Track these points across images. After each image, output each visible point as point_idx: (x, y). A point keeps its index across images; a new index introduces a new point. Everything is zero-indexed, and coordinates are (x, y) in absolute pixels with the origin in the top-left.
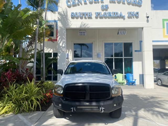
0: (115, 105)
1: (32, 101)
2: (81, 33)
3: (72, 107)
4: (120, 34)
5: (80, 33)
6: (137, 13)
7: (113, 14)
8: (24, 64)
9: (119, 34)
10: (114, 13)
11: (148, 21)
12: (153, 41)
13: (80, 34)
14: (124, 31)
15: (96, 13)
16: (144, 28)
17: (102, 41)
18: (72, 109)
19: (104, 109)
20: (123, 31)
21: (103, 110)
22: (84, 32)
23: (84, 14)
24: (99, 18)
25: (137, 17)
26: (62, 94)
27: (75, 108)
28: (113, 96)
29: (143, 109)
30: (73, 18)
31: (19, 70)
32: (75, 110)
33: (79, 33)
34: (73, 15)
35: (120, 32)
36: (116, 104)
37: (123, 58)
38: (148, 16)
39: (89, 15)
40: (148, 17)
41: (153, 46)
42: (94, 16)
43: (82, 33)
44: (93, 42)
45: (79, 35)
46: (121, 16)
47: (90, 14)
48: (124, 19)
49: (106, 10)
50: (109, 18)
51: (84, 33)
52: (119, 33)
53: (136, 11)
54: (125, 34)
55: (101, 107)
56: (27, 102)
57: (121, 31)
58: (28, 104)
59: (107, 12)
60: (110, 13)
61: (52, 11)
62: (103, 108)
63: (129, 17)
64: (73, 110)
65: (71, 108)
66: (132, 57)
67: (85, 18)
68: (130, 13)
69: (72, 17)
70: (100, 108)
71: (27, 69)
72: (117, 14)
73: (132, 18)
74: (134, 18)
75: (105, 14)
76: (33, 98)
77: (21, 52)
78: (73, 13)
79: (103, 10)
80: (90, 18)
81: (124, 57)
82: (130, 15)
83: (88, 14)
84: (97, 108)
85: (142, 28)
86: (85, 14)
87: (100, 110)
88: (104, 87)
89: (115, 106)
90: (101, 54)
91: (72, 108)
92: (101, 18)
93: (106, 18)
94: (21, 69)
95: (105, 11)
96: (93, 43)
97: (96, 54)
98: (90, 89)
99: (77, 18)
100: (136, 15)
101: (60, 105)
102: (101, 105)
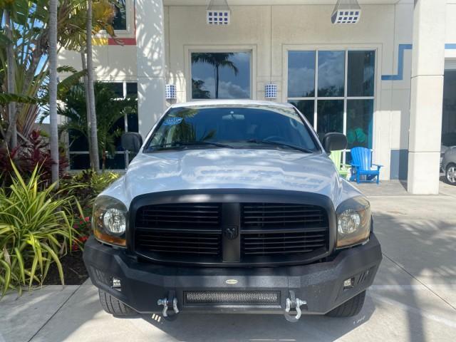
0: (348, 283)
1: (28, 251)
2: (213, 17)
3: (162, 299)
4: (340, 19)
5: (210, 14)
8: (27, 115)
9: (337, 20)
12: (448, 46)
13: (211, 19)
14: (355, 11)
17: (283, 44)
18: (162, 307)
19: (302, 307)
20: (349, 11)
21: (298, 310)
22: (223, 12)
26: (123, 236)
27: (175, 302)
28: (339, 244)
29: (426, 273)
31: (8, 137)
32: (176, 308)
33: (208, 17)
35: (341, 14)
36: (353, 279)
37: (346, 98)
41: (447, 61)
43: (218, 17)
44: (254, 48)
45: (208, 21)
51: (223, 17)
52: (338, 16)
54: (356, 18)
55: (293, 296)
56: (7, 256)
57: (344, 11)
58: (14, 262)
62: (299, 302)
64: (166, 308)
65: (160, 302)
66: (372, 95)
70: (288, 302)
71: (35, 134)
76: (32, 241)
77: (13, 75)
81: (348, 95)
84: (274, 297)
87: (287, 310)
88: (302, 208)
89: (347, 287)
90: (278, 88)
91: (165, 302)
94: (16, 132)
96: (254, 53)
97: (261, 87)
98: (243, 220)
101: (115, 281)
102: (292, 289)
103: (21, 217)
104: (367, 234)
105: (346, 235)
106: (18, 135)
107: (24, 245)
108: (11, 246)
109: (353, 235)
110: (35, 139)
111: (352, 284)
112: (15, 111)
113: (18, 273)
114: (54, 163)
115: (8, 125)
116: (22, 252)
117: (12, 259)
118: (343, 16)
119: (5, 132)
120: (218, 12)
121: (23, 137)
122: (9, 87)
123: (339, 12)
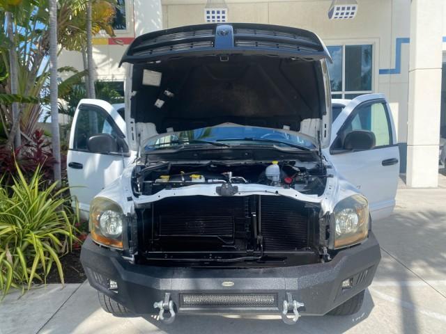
0: (346, 283)
1: (29, 251)
2: (211, 15)
3: (159, 301)
4: (337, 14)
5: (208, 12)
8: (30, 115)
9: (334, 15)
12: (445, 39)
13: (208, 17)
14: (351, 6)
18: (158, 310)
19: (299, 309)
20: (346, 6)
21: (296, 311)
22: (221, 10)
27: (171, 304)
31: (12, 137)
33: (206, 15)
35: (338, 9)
36: (351, 279)
41: (444, 54)
43: (216, 15)
51: (221, 15)
52: (335, 11)
54: (352, 13)
55: (290, 298)
57: (341, 6)
62: (297, 305)
64: (162, 311)
66: (370, 89)
70: (286, 304)
71: (38, 134)
76: (34, 238)
77: (16, 77)
87: (285, 312)
89: (346, 288)
91: (161, 305)
94: (20, 132)
101: (112, 283)
102: (289, 291)
103: (22, 217)
104: (366, 233)
105: (344, 235)
106: (22, 135)
107: (26, 244)
108: (13, 246)
109: (351, 234)
110: (38, 139)
111: (351, 284)
112: (18, 111)
113: (21, 272)
114: (56, 162)
115: (12, 125)
116: (25, 252)
117: (14, 259)
118: (340, 12)
119: (9, 132)
120: (216, 10)
121: (26, 137)
122: (12, 89)
123: (336, 7)
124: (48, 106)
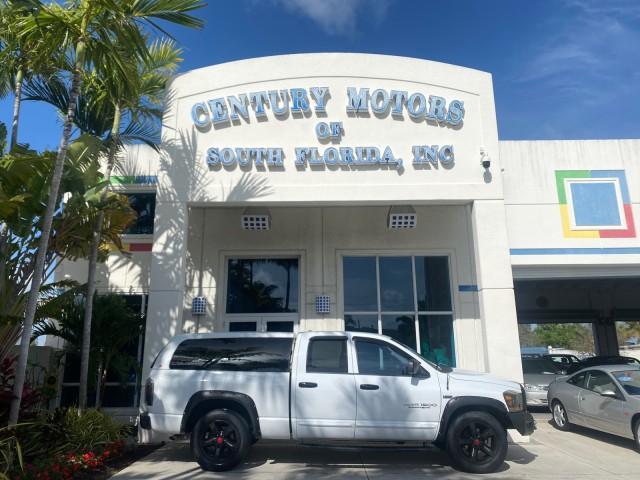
2: (249, 222)
4: (394, 223)
5: (246, 219)
6: (448, 151)
7: (360, 154)
9: (391, 225)
10: (364, 153)
11: (488, 177)
12: (513, 252)
13: (246, 224)
14: (409, 215)
15: (299, 152)
16: (476, 202)
17: (336, 249)
20: (403, 215)
22: (260, 217)
23: (253, 155)
24: (308, 169)
25: (448, 165)
30: (214, 166)
33: (244, 222)
34: (214, 156)
35: (395, 218)
37: (417, 313)
38: (485, 159)
39: (275, 159)
40: (486, 164)
41: (515, 268)
42: (290, 162)
43: (255, 222)
44: (302, 253)
45: (244, 227)
46: (387, 159)
47: (275, 153)
48: (401, 171)
49: (337, 140)
50: (345, 168)
51: (261, 222)
52: (391, 221)
53: (441, 144)
54: (412, 223)
57: (398, 215)
59: (337, 147)
60: (347, 152)
61: (152, 145)
63: (417, 166)
66: (451, 310)
67: (260, 168)
68: (422, 151)
69: (210, 165)
72: (373, 153)
73: (430, 168)
74: (437, 168)
75: (331, 153)
78: (213, 151)
79: (323, 141)
80: (277, 167)
81: (419, 310)
82: (423, 158)
83: (271, 154)
85: (471, 203)
86: (259, 156)
90: (333, 300)
92: (318, 167)
93: (333, 167)
95: (330, 145)
96: (302, 260)
97: (311, 298)
99: (230, 168)
100: (446, 158)
118: (397, 221)
120: (255, 217)
123: (391, 216)
124: (38, 326)
